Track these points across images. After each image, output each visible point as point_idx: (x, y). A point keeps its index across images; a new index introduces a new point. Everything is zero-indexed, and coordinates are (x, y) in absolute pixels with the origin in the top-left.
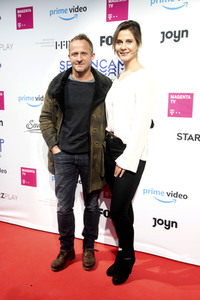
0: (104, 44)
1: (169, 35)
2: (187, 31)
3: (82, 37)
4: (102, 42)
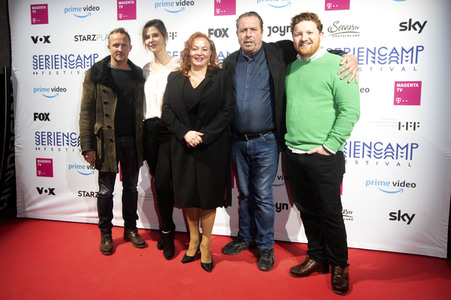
0: (213, 36)
1: (275, 30)
4: (210, 34)
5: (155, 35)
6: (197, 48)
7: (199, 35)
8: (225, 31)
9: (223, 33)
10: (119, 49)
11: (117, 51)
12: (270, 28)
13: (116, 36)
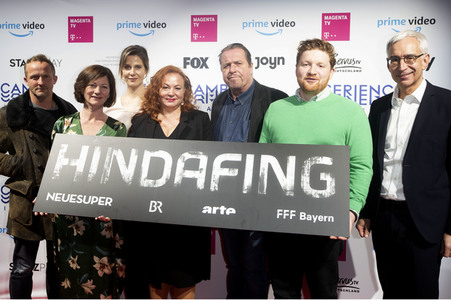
0: (189, 66)
1: (264, 61)
2: (283, 58)
3: (42, 58)
4: (185, 64)
5: (138, 67)
6: (168, 87)
7: (171, 70)
8: (205, 60)
9: (202, 63)
10: (40, 81)
11: (37, 85)
12: (257, 58)
13: (35, 65)
